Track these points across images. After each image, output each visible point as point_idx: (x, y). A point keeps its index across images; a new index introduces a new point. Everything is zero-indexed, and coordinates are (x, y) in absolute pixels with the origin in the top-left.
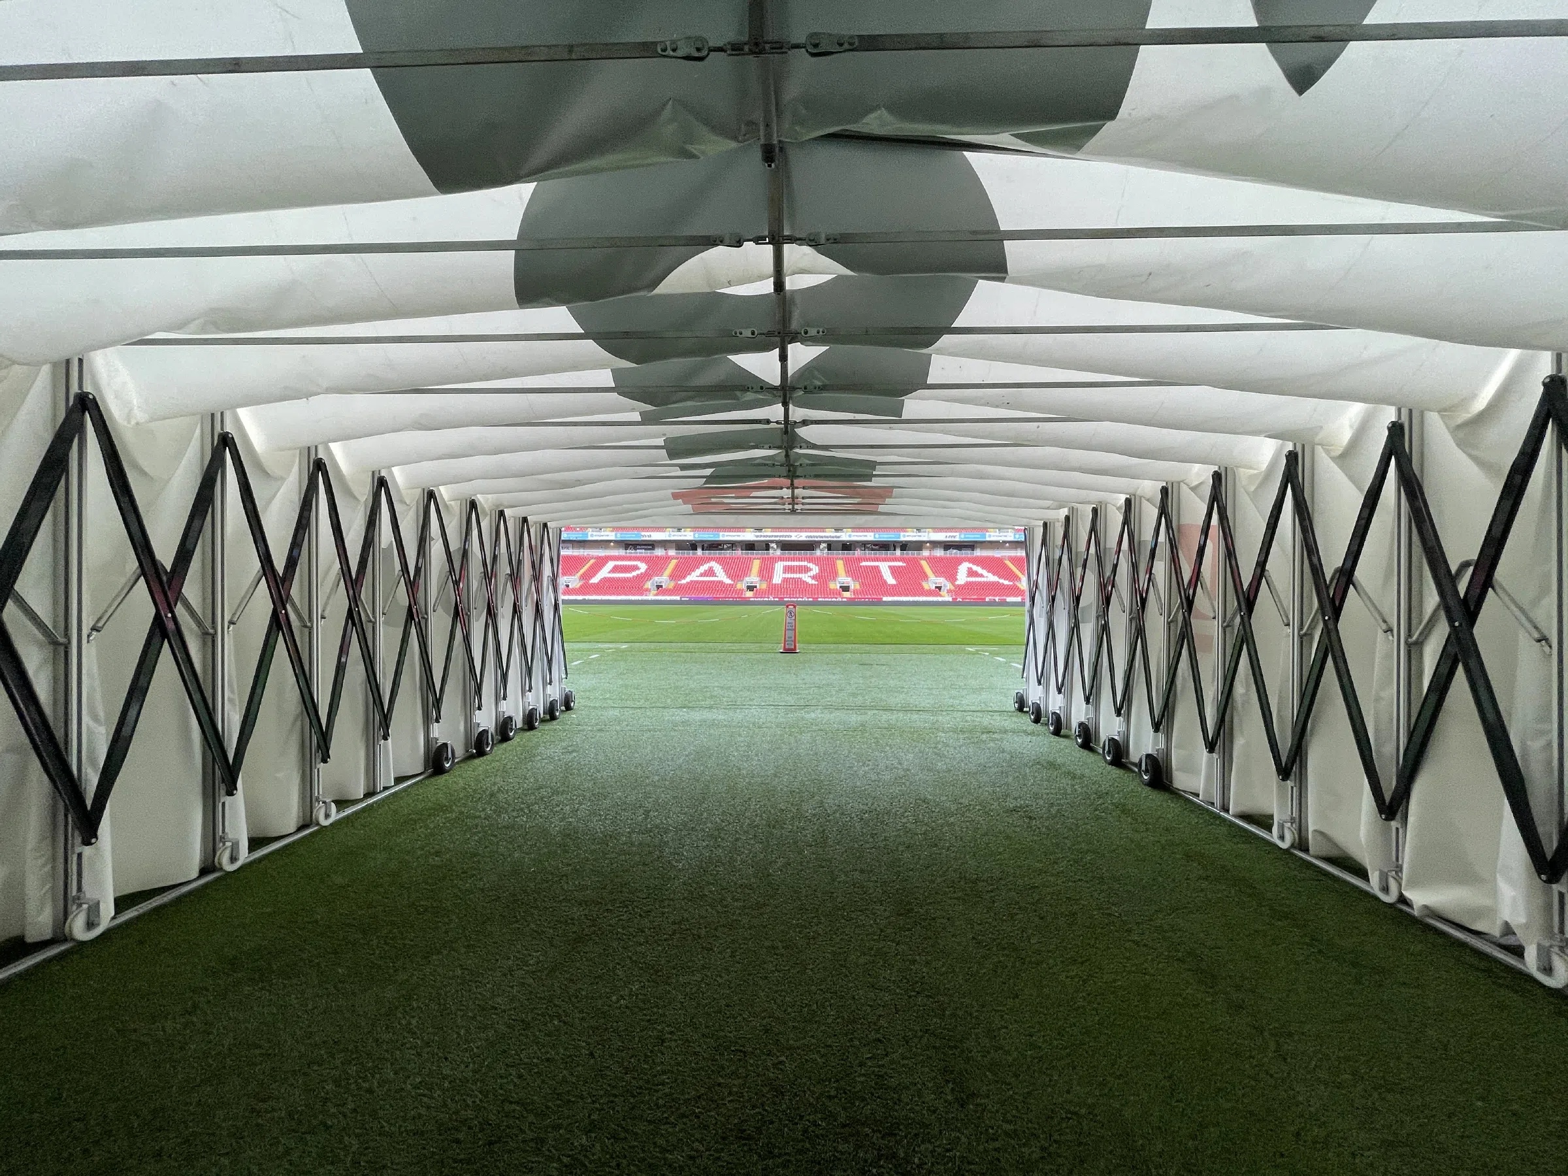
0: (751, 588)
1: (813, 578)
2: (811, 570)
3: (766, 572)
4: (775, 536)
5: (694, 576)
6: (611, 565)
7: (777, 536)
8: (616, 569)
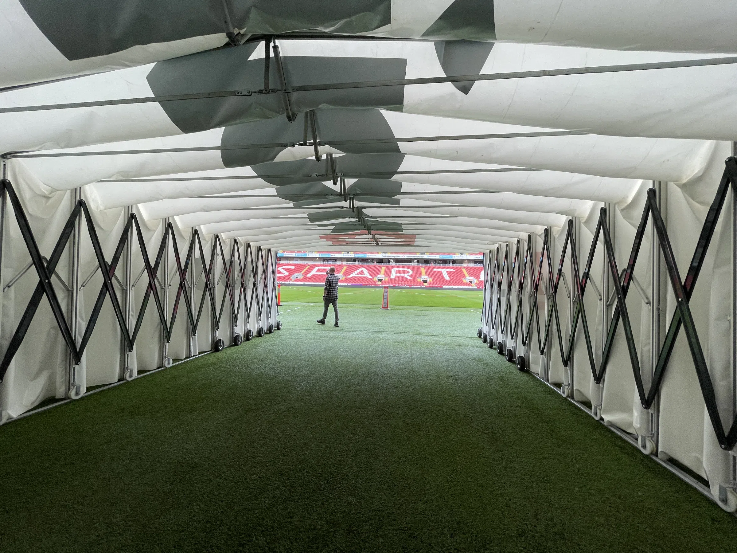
0: (380, 280)
1: (410, 276)
2: (409, 272)
3: (388, 273)
4: (392, 256)
5: (354, 275)
6: (317, 268)
7: (393, 256)
8: (319, 270)
